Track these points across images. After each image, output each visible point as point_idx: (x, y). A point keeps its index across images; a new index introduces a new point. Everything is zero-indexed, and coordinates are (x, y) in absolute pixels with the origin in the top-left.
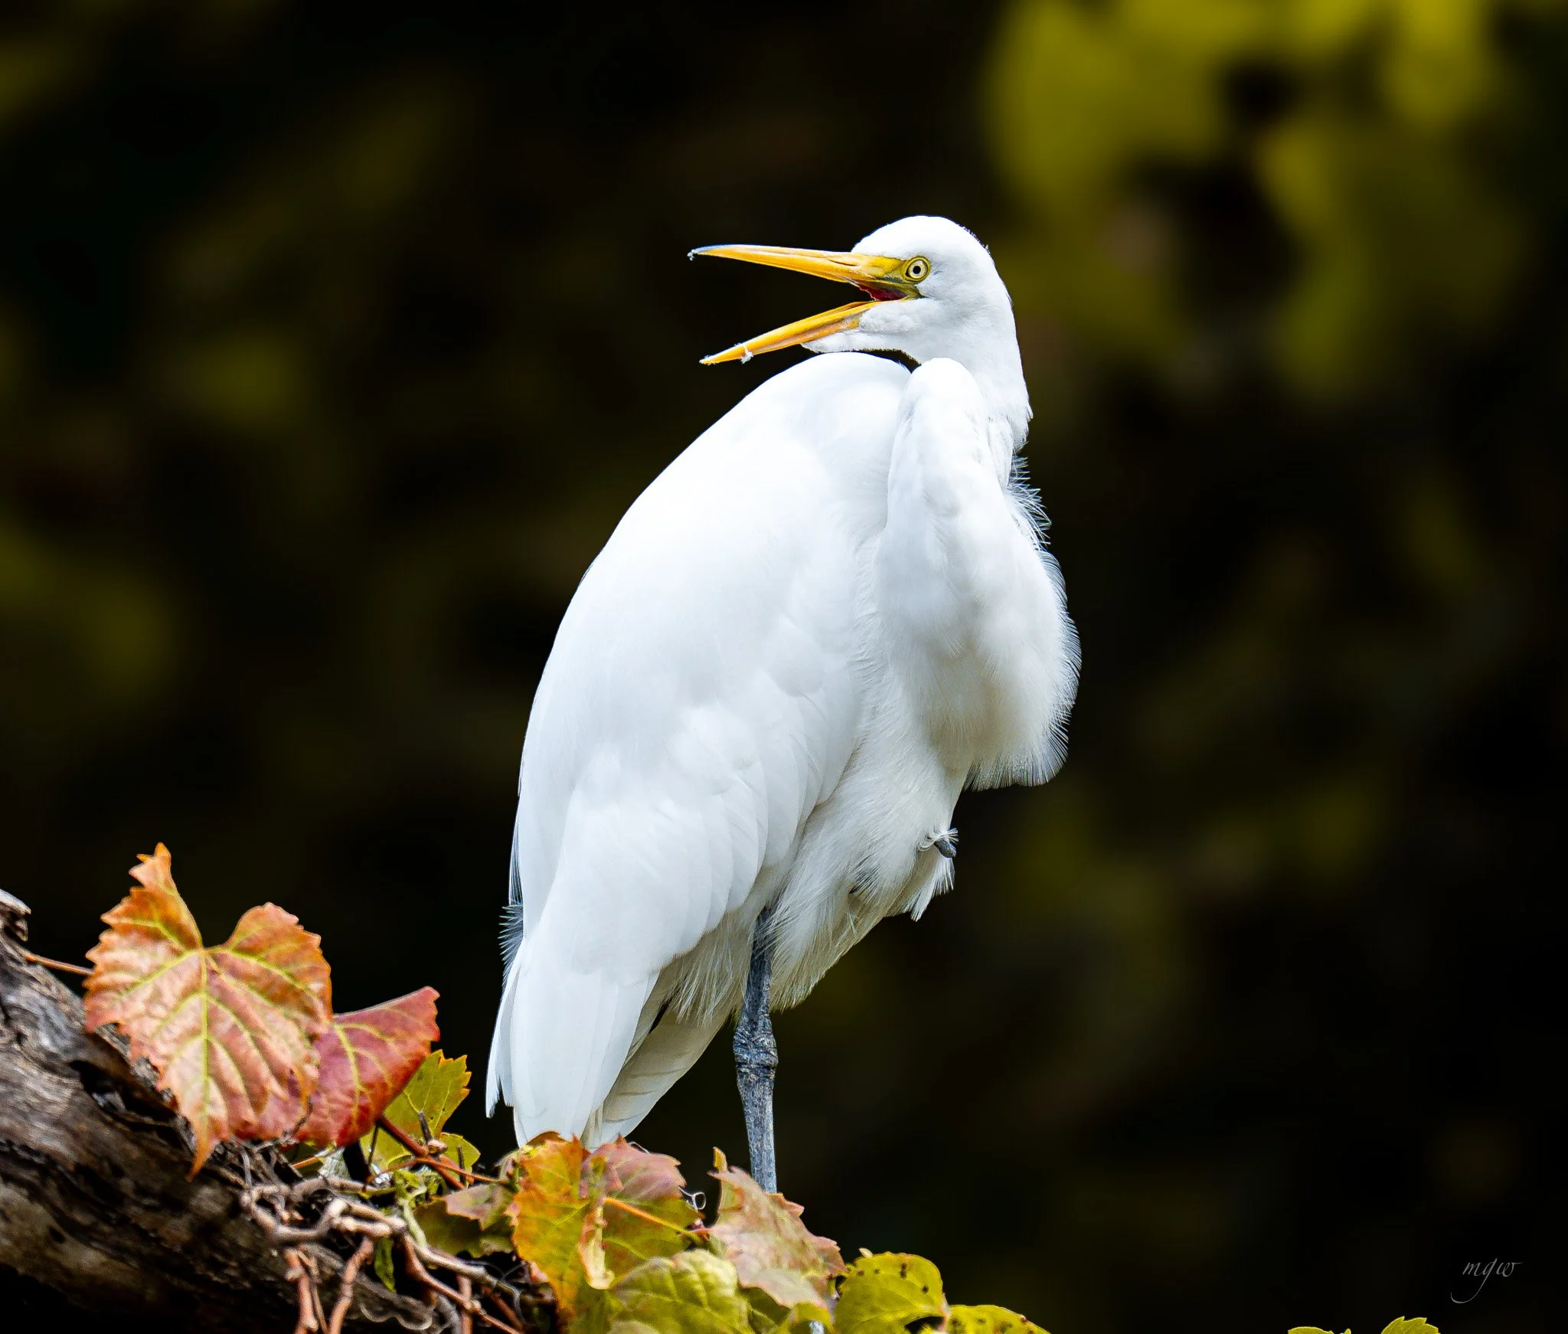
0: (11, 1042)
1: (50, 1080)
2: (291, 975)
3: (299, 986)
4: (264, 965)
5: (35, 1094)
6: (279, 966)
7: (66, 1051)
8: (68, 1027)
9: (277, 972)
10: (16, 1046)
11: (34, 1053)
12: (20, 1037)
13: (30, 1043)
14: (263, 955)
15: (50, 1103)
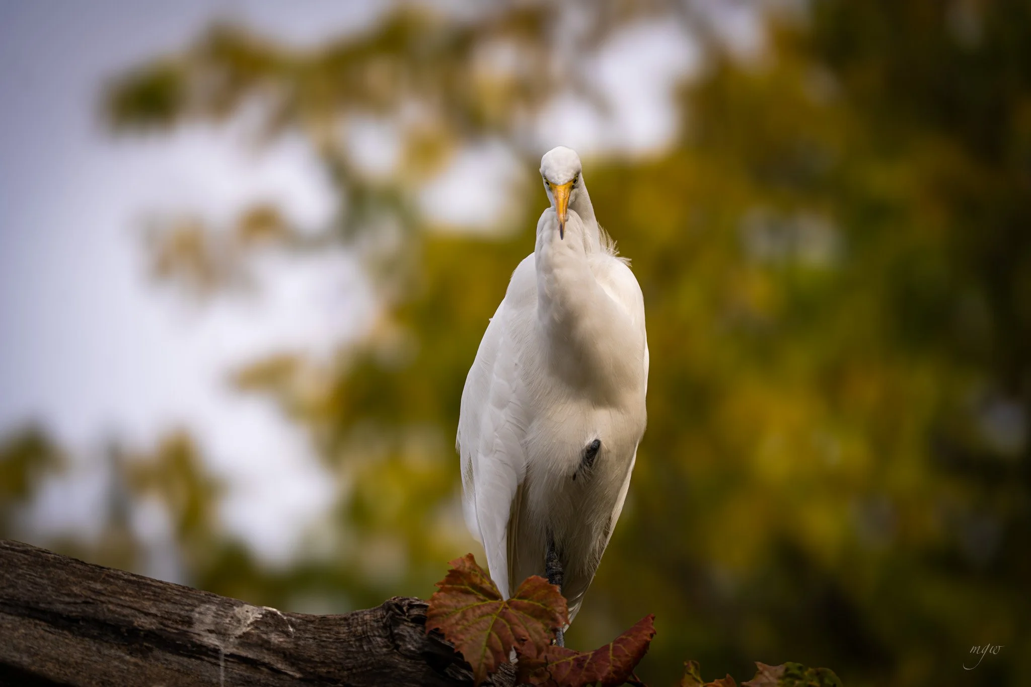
0: (393, 649)
1: (410, 663)
2: (544, 605)
3: (548, 609)
4: (531, 602)
5: (403, 670)
6: (538, 602)
7: (419, 649)
8: (420, 638)
9: (537, 604)
10: (395, 651)
11: (404, 652)
12: (397, 647)
13: (402, 648)
14: (530, 598)
15: (411, 672)
